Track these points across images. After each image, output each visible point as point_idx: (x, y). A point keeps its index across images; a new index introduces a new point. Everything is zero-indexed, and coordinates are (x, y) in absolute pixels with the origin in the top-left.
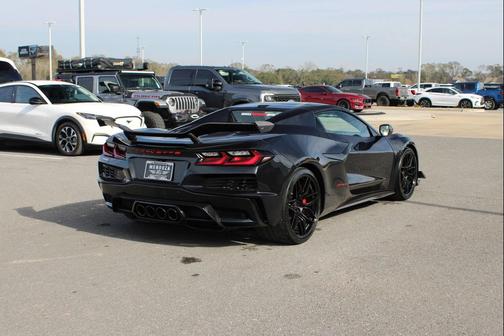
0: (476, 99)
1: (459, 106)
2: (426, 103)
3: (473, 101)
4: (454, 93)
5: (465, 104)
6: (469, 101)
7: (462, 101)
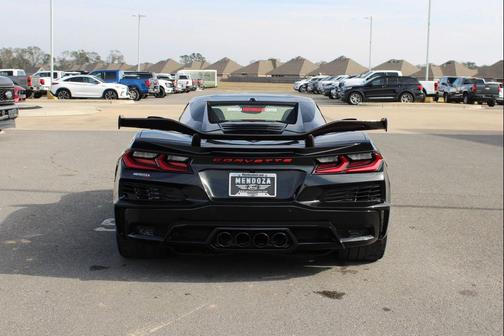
0: (122, 89)
1: (104, 97)
2: (64, 94)
3: (119, 91)
4: (97, 83)
5: (110, 95)
6: (114, 91)
7: (107, 91)
